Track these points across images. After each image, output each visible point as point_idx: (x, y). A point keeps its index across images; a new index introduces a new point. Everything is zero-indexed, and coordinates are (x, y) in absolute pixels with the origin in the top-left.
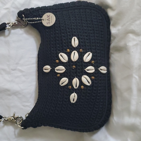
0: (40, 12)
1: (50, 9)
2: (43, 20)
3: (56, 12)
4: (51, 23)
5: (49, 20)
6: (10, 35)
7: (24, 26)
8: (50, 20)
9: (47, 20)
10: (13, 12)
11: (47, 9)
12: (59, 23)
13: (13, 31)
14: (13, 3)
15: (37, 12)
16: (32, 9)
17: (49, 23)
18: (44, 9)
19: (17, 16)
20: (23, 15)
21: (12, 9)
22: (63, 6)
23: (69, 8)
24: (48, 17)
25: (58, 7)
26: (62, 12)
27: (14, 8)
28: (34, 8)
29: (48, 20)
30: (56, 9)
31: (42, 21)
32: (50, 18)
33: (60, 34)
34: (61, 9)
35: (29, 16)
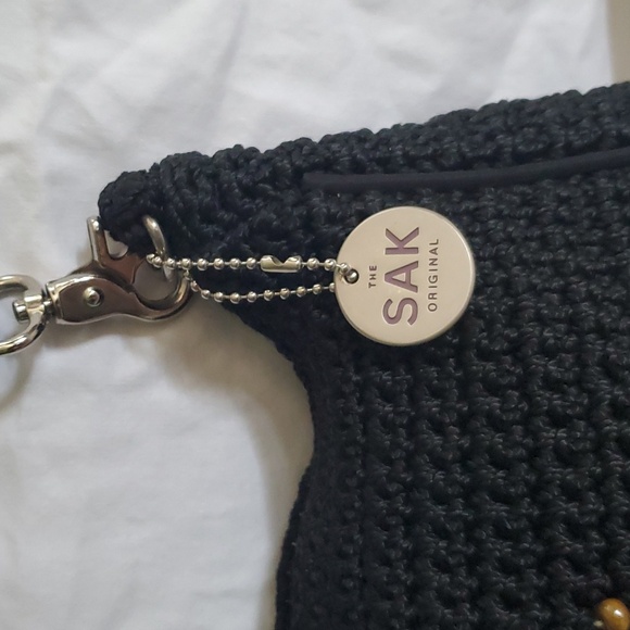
0: (316, 200)
1: (412, 162)
2: (346, 274)
3: (471, 191)
4: (433, 308)
5: (408, 284)
6: (29, 401)
7: (158, 314)
8: (419, 276)
9: (390, 276)
10: (55, 179)
11: (385, 164)
12: (514, 315)
13: (52, 361)
14: (61, 97)
15: (290, 197)
16: (238, 157)
17: (408, 308)
18: (357, 167)
19: (96, 224)
20: (153, 225)
21: (53, 157)
22: (541, 129)
23: (593, 147)
24: (400, 245)
25: (490, 137)
26: (528, 190)
27: (67, 141)
28: (254, 150)
29: (402, 277)
30: (465, 164)
31: (340, 287)
32: (424, 257)
33: (519, 429)
34: (519, 158)
35: (209, 229)
